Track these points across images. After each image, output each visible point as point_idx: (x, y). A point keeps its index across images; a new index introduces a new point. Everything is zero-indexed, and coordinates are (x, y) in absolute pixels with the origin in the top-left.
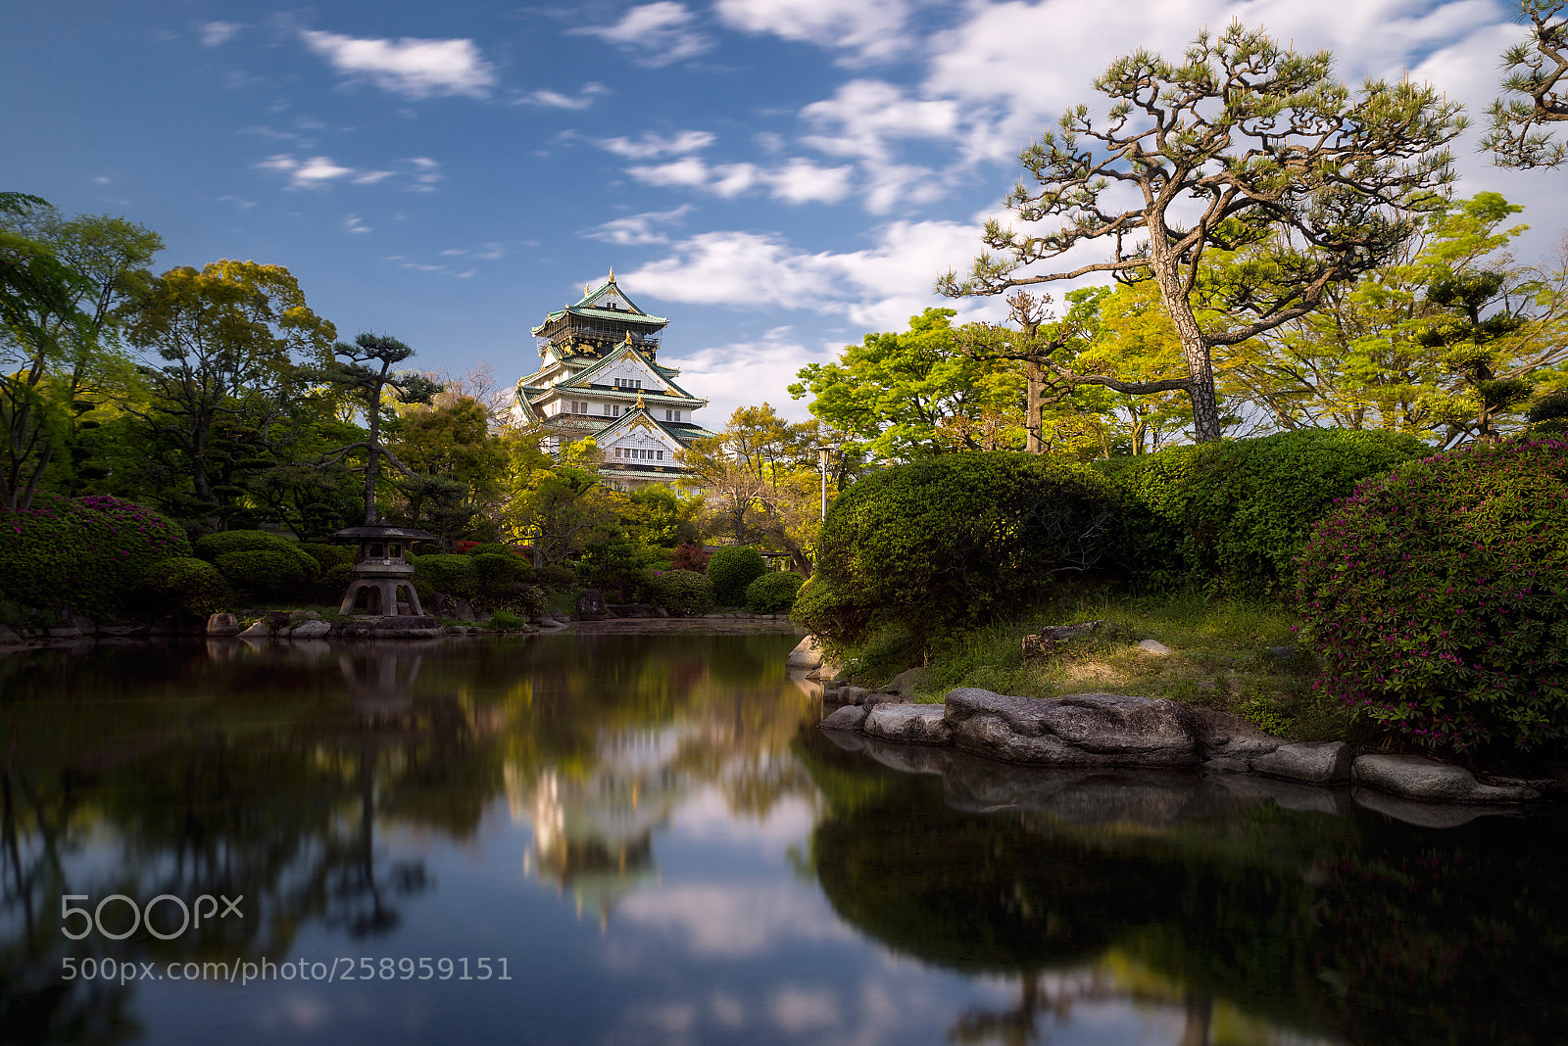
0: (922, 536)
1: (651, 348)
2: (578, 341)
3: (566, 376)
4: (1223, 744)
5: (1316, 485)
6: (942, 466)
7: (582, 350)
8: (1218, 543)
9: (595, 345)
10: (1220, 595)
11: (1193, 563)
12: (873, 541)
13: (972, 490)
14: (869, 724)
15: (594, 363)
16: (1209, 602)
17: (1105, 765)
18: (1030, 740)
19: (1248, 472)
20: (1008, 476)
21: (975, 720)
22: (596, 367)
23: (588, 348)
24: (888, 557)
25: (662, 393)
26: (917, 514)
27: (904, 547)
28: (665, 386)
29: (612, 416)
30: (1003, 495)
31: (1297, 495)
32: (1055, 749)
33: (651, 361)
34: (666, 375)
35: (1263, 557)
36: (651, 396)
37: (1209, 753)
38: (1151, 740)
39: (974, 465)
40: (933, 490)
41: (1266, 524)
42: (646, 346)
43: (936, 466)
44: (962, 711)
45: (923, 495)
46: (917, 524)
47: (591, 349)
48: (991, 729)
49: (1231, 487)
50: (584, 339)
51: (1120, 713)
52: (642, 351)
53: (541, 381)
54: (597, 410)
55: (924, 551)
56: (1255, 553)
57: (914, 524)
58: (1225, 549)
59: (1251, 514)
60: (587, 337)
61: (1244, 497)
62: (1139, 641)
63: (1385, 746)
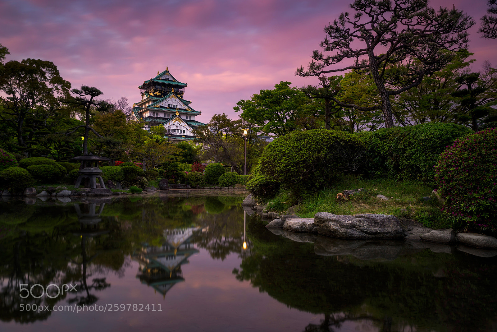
0: (301, 159)
1: (182, 93)
2: (155, 91)
3: (151, 103)
4: (411, 230)
5: (435, 142)
6: (306, 134)
7: (157, 94)
8: (400, 161)
9: (161, 93)
10: (401, 180)
11: (391, 168)
12: (283, 160)
13: (317, 142)
14: (285, 225)
15: (161, 99)
16: (398, 181)
17: (372, 239)
18: (347, 230)
19: (410, 137)
20: (330, 138)
21: (326, 223)
22: (162, 100)
23: (158, 94)
24: (288, 166)
25: (185, 110)
26: (298, 151)
27: (294, 163)
28: (186, 107)
29: (167, 117)
30: (328, 144)
31: (428, 145)
32: (356, 233)
33: (181, 98)
34: (187, 103)
35: (416, 166)
36: (181, 111)
37: (406, 233)
38: (388, 229)
39: (317, 134)
40: (303, 143)
41: (417, 155)
42: (179, 93)
43: (303, 134)
44: (320, 221)
45: (300, 144)
46: (299, 155)
47: (160, 93)
48: (333, 226)
49: (405, 142)
50: (157, 90)
51: (377, 220)
52: (178, 95)
53: (142, 105)
54: (162, 115)
55: (301, 164)
56: (414, 165)
57: (297, 155)
58: (402, 163)
59: (412, 152)
60: (158, 89)
61: (409, 146)
62: (376, 195)
63: (466, 230)
